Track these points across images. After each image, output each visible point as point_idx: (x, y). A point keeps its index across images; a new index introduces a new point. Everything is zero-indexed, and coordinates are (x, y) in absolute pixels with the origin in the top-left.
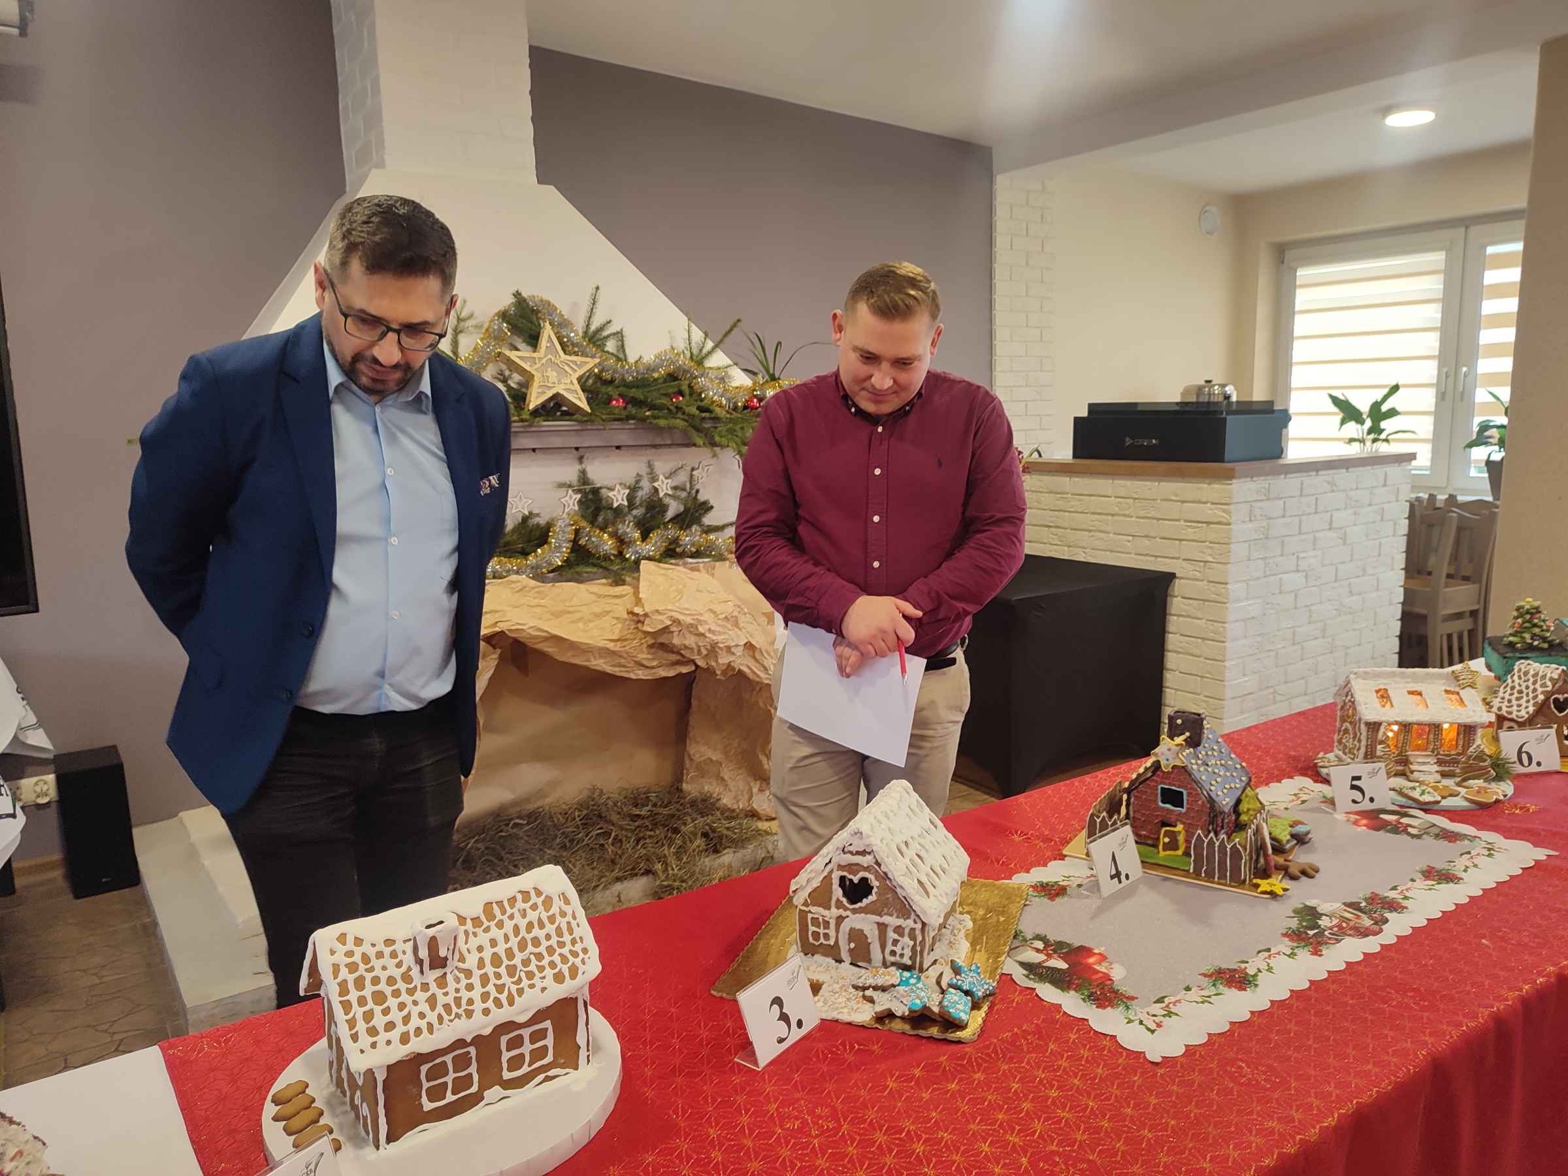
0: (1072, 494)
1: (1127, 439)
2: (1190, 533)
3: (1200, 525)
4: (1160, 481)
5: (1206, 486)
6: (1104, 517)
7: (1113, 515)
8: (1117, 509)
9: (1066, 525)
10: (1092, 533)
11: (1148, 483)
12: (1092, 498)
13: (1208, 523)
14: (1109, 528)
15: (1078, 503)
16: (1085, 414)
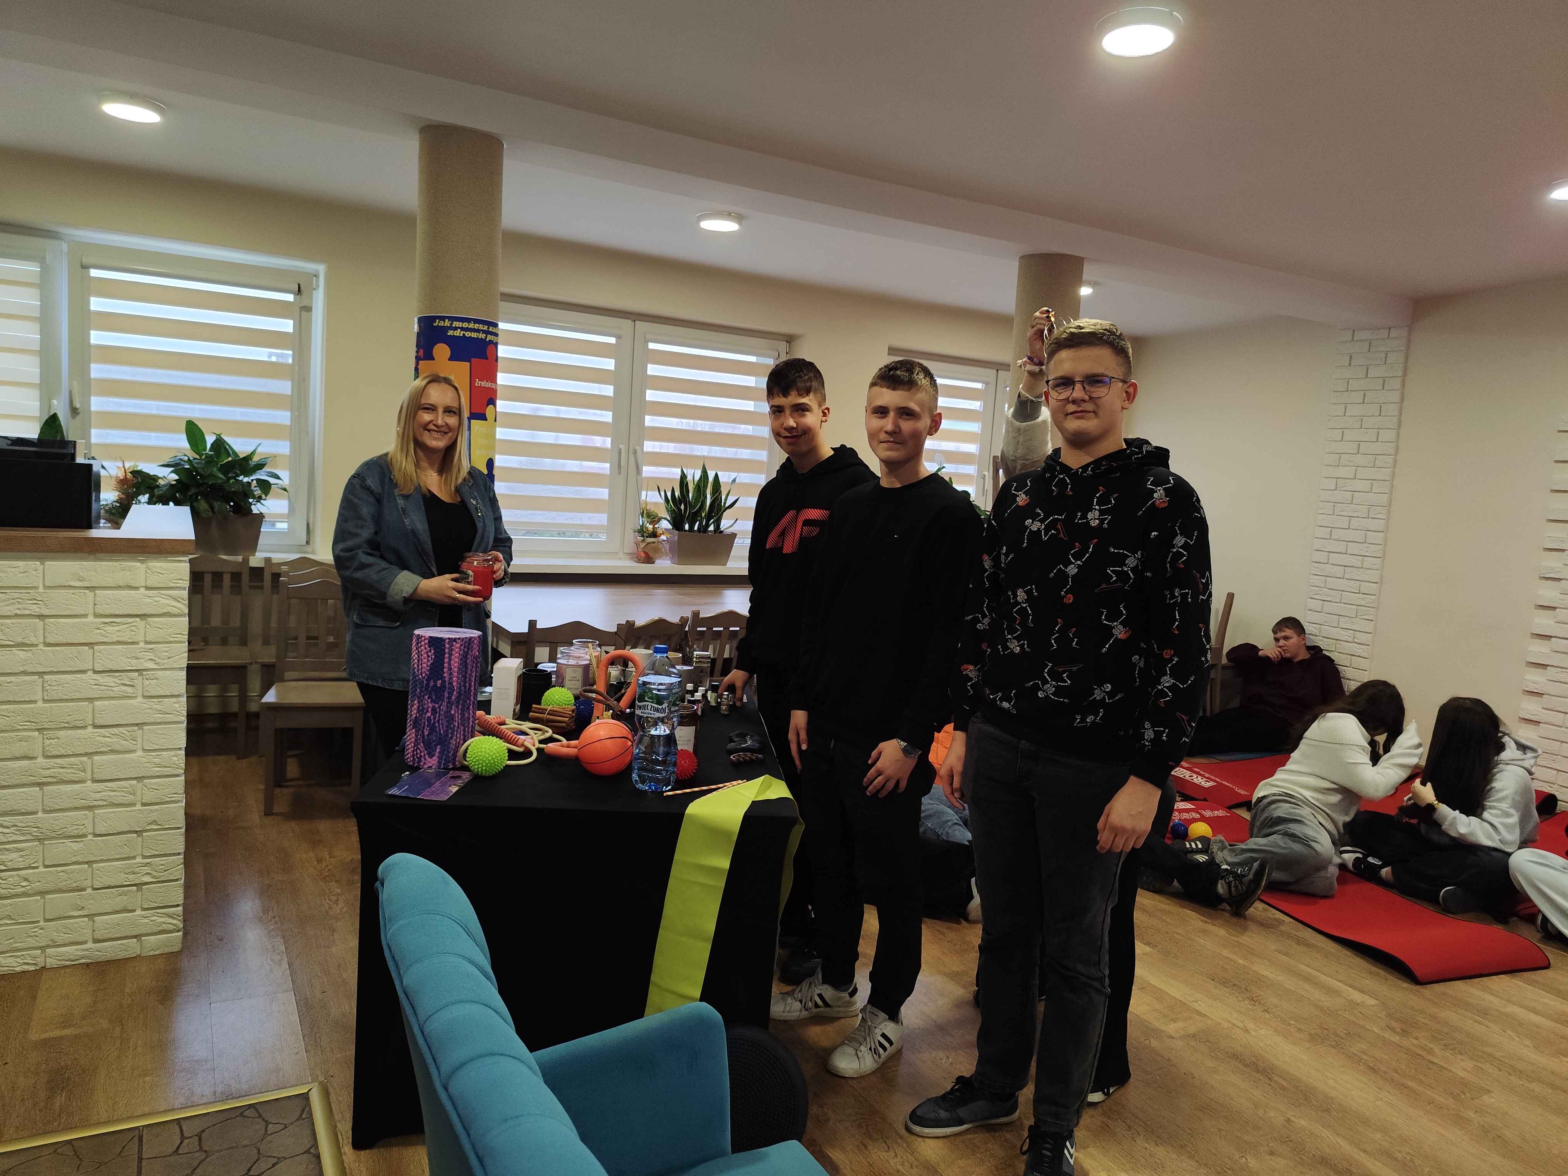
2: (113, 632)
3: (130, 620)
4: (42, 560)
13: (143, 616)
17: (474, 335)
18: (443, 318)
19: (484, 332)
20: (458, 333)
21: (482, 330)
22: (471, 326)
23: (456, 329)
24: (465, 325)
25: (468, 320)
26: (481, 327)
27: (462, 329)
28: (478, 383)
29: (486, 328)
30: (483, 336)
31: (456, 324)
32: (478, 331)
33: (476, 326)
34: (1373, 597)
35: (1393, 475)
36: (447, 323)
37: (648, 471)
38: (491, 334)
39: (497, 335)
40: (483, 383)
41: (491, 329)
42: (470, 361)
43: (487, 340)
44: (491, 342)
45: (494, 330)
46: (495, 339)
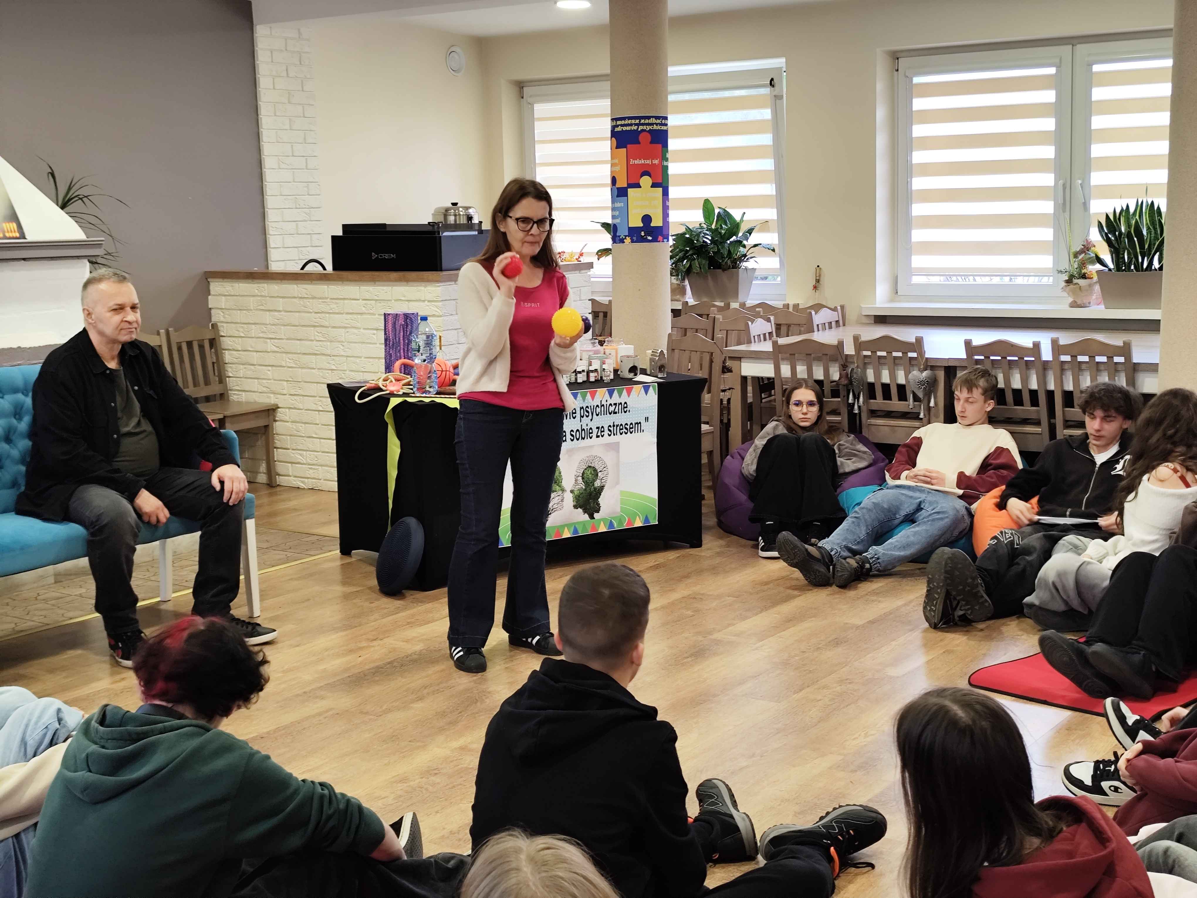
0: (331, 299)
1: (373, 254)
4: (392, 286)
5: (423, 288)
6: (355, 316)
7: (361, 314)
8: (364, 309)
9: (327, 324)
10: (347, 330)
11: (385, 288)
12: (346, 301)
14: (359, 325)
15: (335, 306)
16: (340, 233)
17: (628, 128)
18: (613, 120)
19: (636, 124)
20: (619, 129)
21: (634, 124)
22: (627, 122)
24: (623, 122)
25: (624, 119)
26: (633, 121)
27: (622, 125)
28: (632, 162)
29: (637, 121)
30: (635, 128)
31: (619, 122)
32: (631, 125)
33: (629, 122)
36: (614, 123)
37: (1093, 205)
38: (643, 124)
39: (652, 124)
40: (637, 162)
41: (642, 121)
42: (626, 147)
43: (639, 130)
44: (643, 130)
45: (647, 121)
46: (648, 128)
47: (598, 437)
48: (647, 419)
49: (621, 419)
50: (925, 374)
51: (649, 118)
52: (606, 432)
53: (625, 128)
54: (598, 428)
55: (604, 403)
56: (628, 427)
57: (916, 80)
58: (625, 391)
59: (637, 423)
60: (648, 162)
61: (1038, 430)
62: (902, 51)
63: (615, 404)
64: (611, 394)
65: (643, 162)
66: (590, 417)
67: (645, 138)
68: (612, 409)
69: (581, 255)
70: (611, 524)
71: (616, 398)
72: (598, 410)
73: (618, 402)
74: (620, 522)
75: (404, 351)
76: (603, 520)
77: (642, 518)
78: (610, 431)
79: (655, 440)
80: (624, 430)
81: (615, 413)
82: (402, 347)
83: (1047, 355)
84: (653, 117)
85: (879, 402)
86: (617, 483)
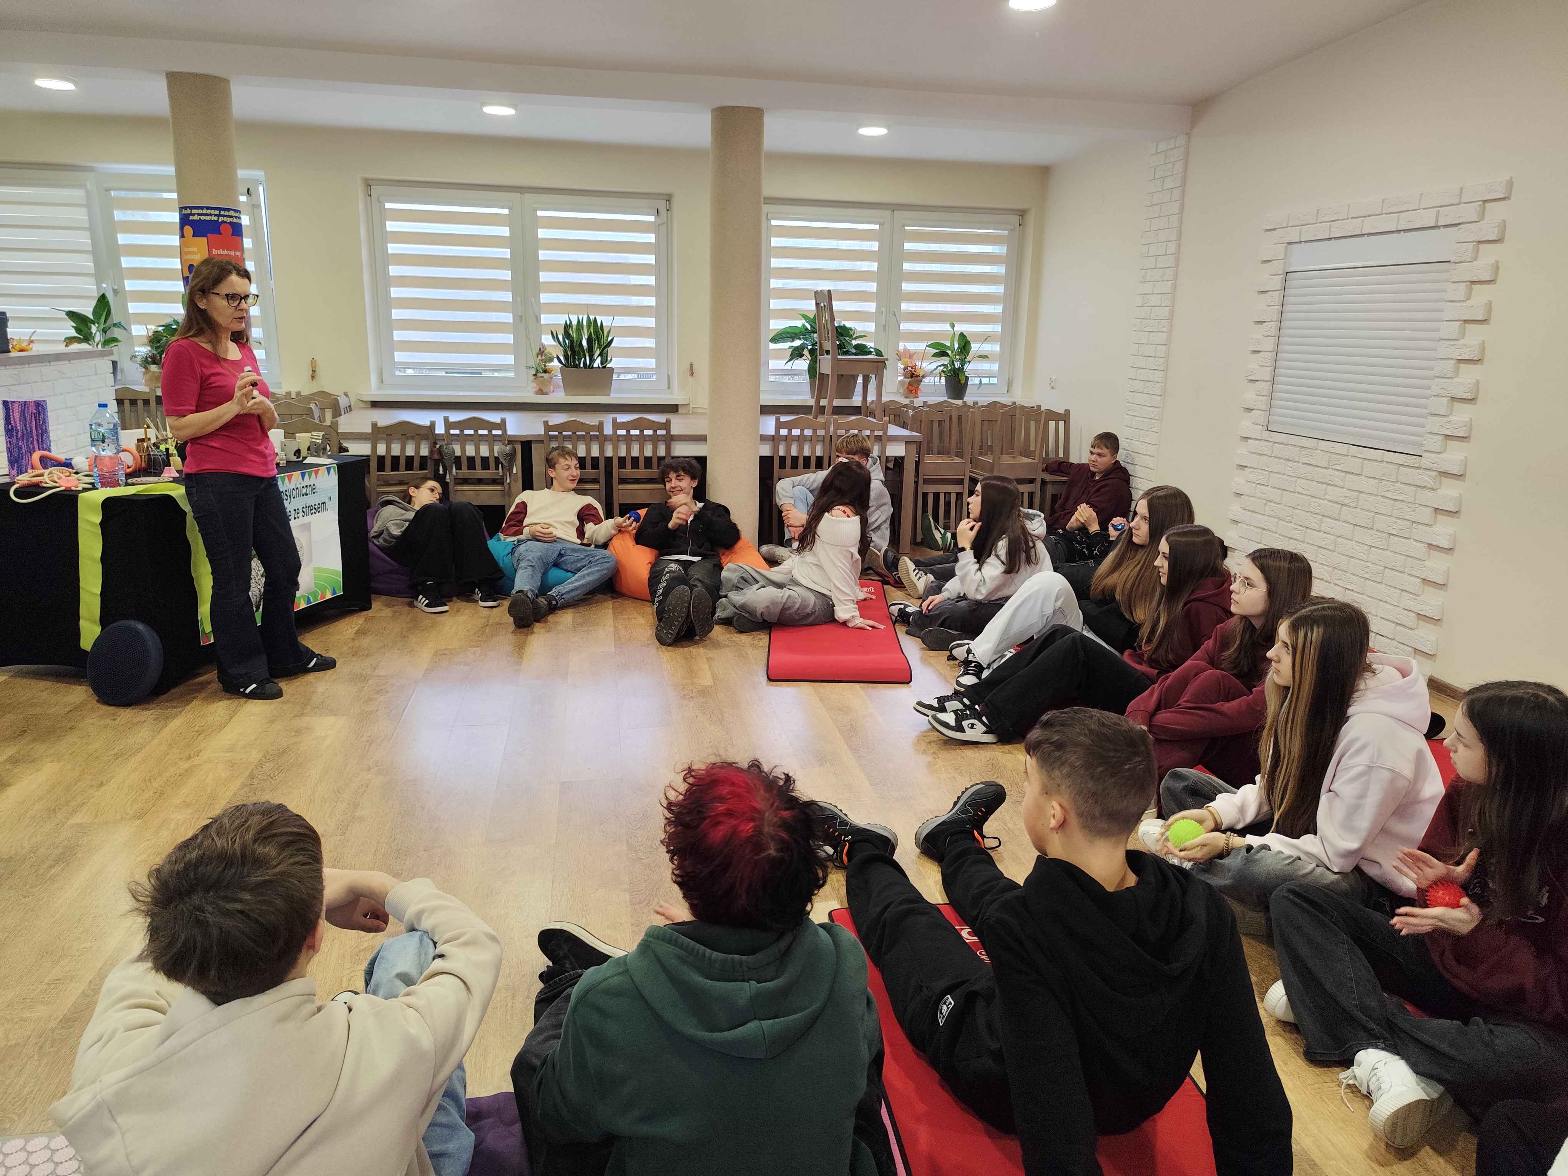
17: (208, 218)
18: (186, 208)
19: (215, 215)
20: (196, 218)
22: (205, 211)
23: (194, 215)
24: (200, 211)
25: (202, 208)
26: (213, 212)
27: (198, 214)
29: (217, 212)
30: (216, 218)
31: (194, 211)
32: (211, 215)
33: (209, 212)
34: (1158, 409)
35: (1175, 287)
36: (188, 211)
37: (545, 319)
38: (224, 216)
39: (232, 217)
40: (220, 252)
41: (222, 213)
42: (206, 237)
43: (220, 221)
44: (223, 222)
45: (227, 213)
46: (229, 220)
47: (295, 518)
48: (330, 498)
49: (311, 500)
50: (508, 448)
51: (229, 210)
52: (301, 514)
53: (203, 218)
54: (295, 510)
55: (298, 486)
56: (316, 507)
57: (388, 206)
58: (313, 474)
59: (323, 503)
60: (232, 253)
61: (597, 486)
62: (373, 180)
63: (306, 486)
64: (303, 475)
65: (226, 253)
66: (289, 500)
67: (226, 230)
68: (304, 491)
69: (32, 342)
70: (309, 601)
71: (307, 481)
72: (294, 492)
73: (308, 484)
74: (315, 598)
75: (38, 442)
76: (303, 596)
77: (331, 590)
78: (303, 512)
79: (337, 517)
80: (314, 510)
81: (307, 495)
82: (35, 437)
83: (608, 430)
84: (232, 210)
85: (465, 472)
86: (311, 561)
